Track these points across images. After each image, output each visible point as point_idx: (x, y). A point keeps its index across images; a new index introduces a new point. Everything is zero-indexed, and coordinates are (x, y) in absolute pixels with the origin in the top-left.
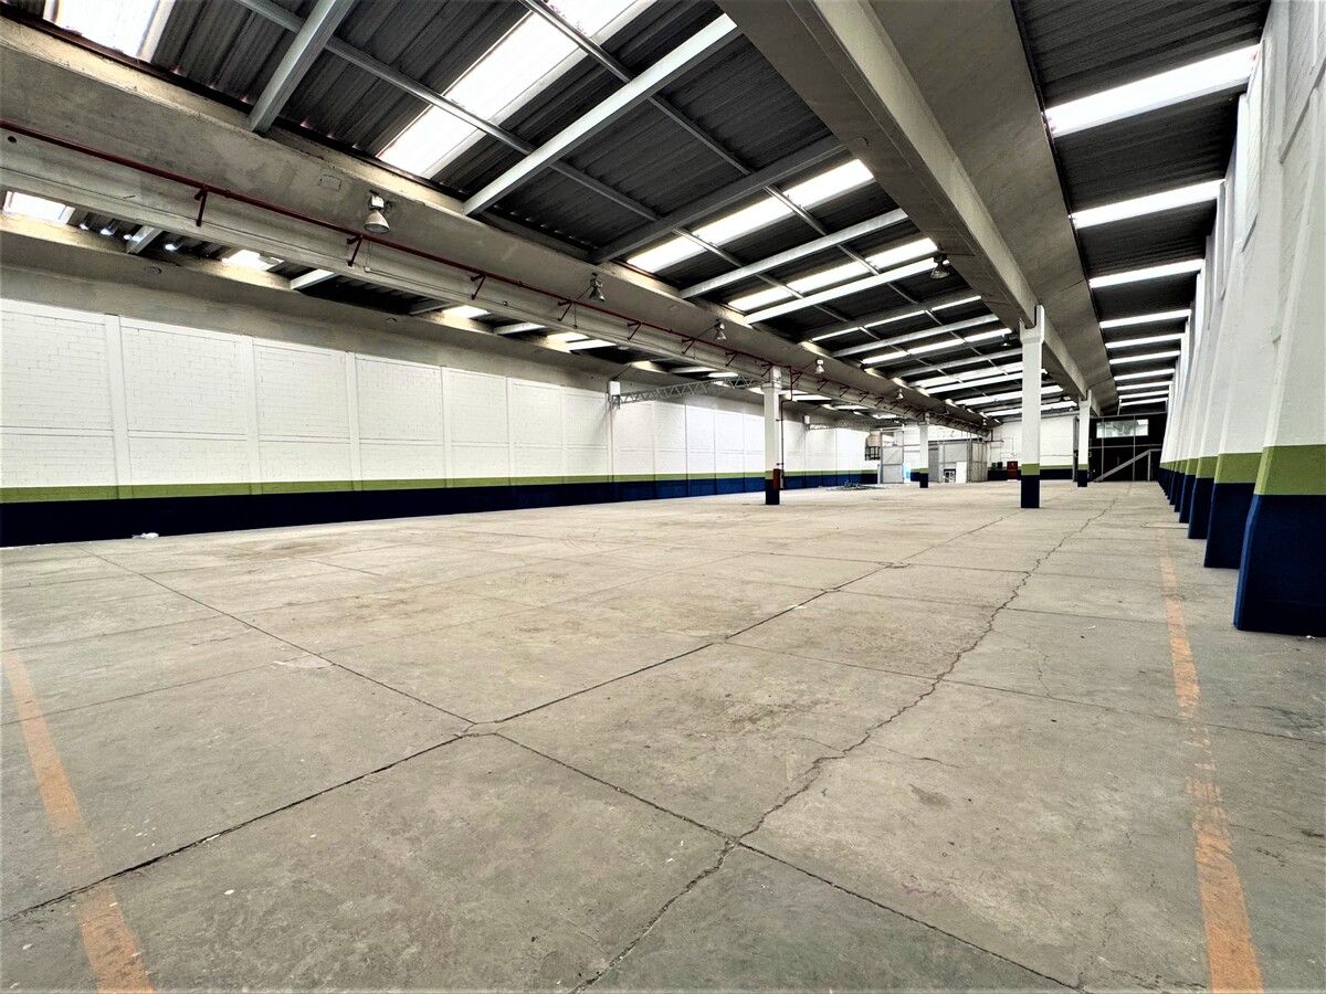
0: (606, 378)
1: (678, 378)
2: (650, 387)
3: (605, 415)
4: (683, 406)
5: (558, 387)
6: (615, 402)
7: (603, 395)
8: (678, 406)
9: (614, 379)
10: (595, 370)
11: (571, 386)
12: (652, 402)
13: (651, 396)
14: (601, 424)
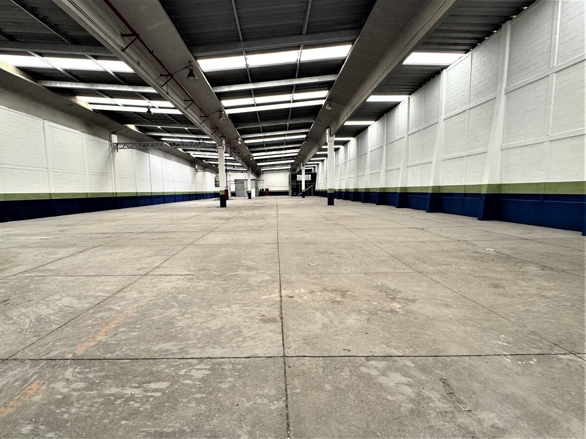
0: (108, 132)
1: (149, 138)
2: (133, 141)
3: (109, 155)
4: (148, 154)
5: (80, 133)
6: (115, 147)
7: (107, 142)
8: (146, 154)
9: (114, 133)
10: (103, 125)
11: (89, 134)
12: (134, 150)
13: (134, 146)
14: (107, 160)
